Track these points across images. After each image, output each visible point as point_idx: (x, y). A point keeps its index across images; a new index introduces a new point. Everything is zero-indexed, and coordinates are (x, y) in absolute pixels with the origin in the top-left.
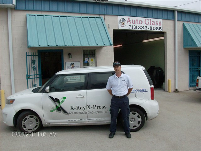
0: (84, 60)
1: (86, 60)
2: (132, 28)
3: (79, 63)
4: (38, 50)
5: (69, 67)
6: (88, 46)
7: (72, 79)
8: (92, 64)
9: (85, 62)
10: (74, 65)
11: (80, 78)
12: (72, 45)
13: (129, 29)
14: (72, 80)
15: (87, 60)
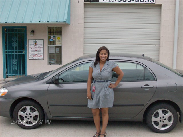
0: (49, 38)
1: (51, 38)
2: (110, 1)
3: (43, 41)
4: (3, 27)
5: (32, 45)
6: (38, 23)
7: (34, 57)
8: (58, 43)
9: (50, 40)
10: (37, 43)
11: (43, 57)
12: (21, 22)
13: (105, 2)
14: (34, 59)
15: (53, 38)
